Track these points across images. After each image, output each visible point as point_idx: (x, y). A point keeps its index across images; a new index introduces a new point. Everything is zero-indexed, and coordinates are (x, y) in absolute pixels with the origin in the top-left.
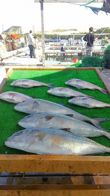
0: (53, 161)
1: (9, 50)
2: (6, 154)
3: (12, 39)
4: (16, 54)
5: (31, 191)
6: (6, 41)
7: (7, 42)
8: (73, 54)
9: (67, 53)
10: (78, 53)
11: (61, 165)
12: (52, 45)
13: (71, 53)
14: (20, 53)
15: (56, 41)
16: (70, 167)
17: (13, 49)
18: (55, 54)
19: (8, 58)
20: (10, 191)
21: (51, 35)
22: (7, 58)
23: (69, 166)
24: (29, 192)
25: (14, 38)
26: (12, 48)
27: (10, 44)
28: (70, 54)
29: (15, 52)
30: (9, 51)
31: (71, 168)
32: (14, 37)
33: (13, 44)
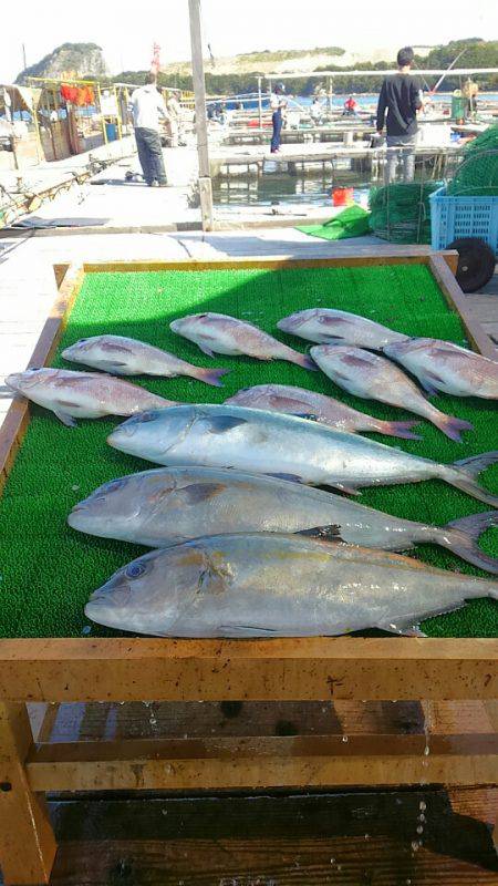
0: (268, 661)
1: (53, 157)
2: (86, 636)
3: (63, 106)
4: (85, 171)
5: (184, 764)
6: (40, 117)
7: (43, 121)
8: (328, 165)
9: (303, 162)
10: (353, 160)
11: (298, 673)
12: (236, 124)
13: (323, 160)
14: (104, 165)
15: (255, 105)
16: (331, 680)
17: (73, 152)
18: (254, 167)
19: (54, 191)
20: (104, 764)
21: (231, 76)
22: (50, 191)
23: (329, 677)
24: (176, 766)
25: (74, 102)
26: (67, 147)
27: (58, 127)
28: (319, 166)
29: (79, 162)
30: (56, 159)
31: (334, 683)
32: (72, 96)
33: (68, 126)
